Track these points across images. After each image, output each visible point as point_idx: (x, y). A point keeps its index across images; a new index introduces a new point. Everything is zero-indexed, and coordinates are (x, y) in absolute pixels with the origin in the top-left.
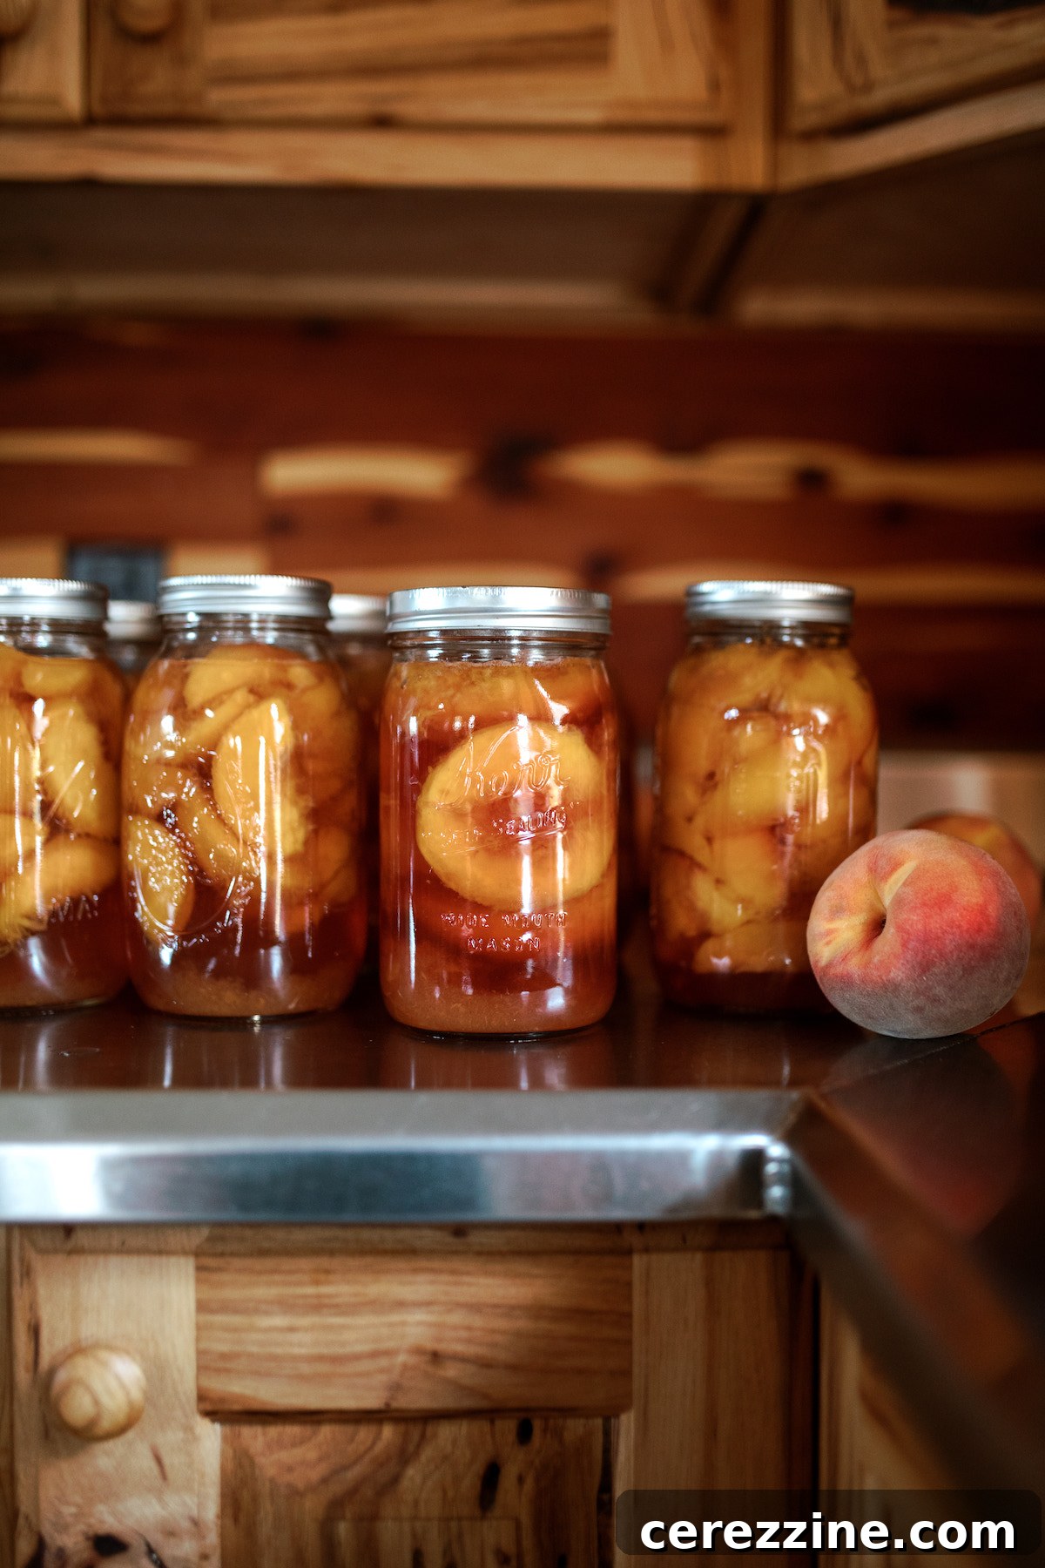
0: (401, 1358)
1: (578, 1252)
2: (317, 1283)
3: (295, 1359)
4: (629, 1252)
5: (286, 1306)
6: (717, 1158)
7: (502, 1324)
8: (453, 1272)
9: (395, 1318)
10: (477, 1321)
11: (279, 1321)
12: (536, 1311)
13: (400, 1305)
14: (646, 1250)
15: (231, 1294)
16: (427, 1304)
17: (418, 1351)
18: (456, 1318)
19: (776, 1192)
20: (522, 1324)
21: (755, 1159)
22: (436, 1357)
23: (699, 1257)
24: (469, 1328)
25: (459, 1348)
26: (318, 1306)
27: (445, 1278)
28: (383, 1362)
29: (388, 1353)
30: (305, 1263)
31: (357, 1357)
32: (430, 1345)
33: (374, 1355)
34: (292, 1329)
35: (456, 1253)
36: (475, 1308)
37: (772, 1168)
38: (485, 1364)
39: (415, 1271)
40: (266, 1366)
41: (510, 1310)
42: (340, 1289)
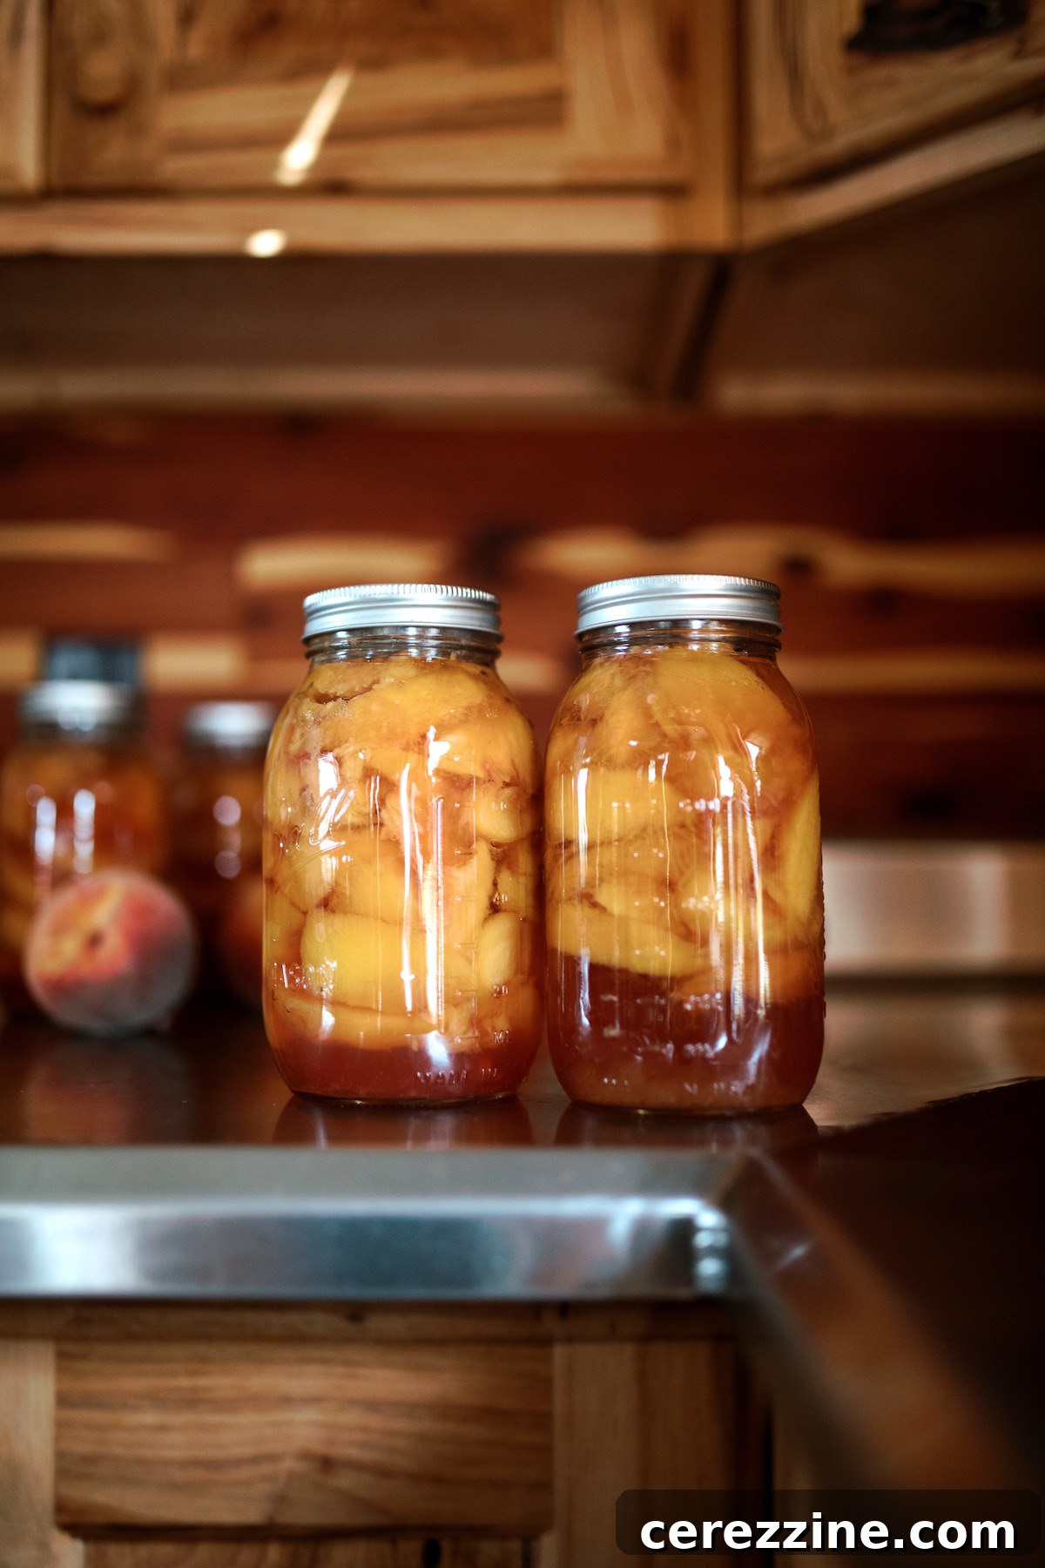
0: (288, 1465)
1: (490, 1341)
2: (192, 1374)
3: (167, 1463)
4: (548, 1342)
5: (158, 1400)
6: (641, 1228)
7: (403, 1425)
8: (347, 1363)
9: (280, 1416)
10: (374, 1421)
11: (150, 1418)
12: (442, 1410)
13: (287, 1401)
14: (569, 1339)
15: (96, 1385)
16: (315, 1400)
17: (306, 1456)
18: (351, 1418)
19: (709, 1268)
20: (426, 1425)
21: (684, 1229)
22: (327, 1464)
23: (629, 1349)
24: (364, 1430)
25: (354, 1453)
26: (193, 1401)
27: (340, 1370)
28: (266, 1469)
29: (272, 1458)
30: (179, 1350)
31: (238, 1462)
32: (319, 1448)
33: (257, 1460)
34: (163, 1428)
35: (348, 1340)
36: (372, 1405)
37: (703, 1240)
38: (382, 1472)
39: (305, 1361)
40: (132, 1471)
41: (412, 1408)
42: (219, 1382)
